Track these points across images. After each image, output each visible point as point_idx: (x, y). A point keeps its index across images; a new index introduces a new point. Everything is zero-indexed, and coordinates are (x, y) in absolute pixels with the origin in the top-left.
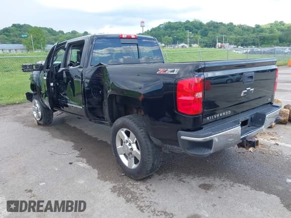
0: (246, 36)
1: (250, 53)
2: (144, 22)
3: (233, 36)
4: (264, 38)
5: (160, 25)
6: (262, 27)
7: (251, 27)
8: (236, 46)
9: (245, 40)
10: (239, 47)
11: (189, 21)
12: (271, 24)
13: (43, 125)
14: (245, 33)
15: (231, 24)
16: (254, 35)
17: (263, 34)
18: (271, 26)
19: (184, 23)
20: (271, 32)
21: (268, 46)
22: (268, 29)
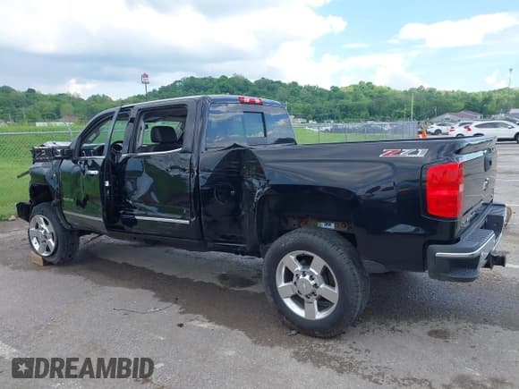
0: (319, 105)
1: (331, 131)
2: (147, 76)
3: (299, 105)
4: (347, 107)
5: (176, 82)
6: (342, 90)
7: (326, 91)
8: (305, 121)
9: (318, 111)
10: (311, 122)
11: (226, 77)
12: (354, 86)
13: (59, 264)
14: (318, 98)
15: (295, 84)
16: (331, 103)
17: (345, 102)
18: (355, 90)
19: (219, 81)
20: (356, 98)
21: (353, 121)
22: (350, 93)
